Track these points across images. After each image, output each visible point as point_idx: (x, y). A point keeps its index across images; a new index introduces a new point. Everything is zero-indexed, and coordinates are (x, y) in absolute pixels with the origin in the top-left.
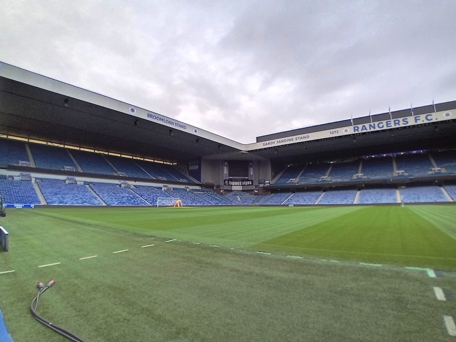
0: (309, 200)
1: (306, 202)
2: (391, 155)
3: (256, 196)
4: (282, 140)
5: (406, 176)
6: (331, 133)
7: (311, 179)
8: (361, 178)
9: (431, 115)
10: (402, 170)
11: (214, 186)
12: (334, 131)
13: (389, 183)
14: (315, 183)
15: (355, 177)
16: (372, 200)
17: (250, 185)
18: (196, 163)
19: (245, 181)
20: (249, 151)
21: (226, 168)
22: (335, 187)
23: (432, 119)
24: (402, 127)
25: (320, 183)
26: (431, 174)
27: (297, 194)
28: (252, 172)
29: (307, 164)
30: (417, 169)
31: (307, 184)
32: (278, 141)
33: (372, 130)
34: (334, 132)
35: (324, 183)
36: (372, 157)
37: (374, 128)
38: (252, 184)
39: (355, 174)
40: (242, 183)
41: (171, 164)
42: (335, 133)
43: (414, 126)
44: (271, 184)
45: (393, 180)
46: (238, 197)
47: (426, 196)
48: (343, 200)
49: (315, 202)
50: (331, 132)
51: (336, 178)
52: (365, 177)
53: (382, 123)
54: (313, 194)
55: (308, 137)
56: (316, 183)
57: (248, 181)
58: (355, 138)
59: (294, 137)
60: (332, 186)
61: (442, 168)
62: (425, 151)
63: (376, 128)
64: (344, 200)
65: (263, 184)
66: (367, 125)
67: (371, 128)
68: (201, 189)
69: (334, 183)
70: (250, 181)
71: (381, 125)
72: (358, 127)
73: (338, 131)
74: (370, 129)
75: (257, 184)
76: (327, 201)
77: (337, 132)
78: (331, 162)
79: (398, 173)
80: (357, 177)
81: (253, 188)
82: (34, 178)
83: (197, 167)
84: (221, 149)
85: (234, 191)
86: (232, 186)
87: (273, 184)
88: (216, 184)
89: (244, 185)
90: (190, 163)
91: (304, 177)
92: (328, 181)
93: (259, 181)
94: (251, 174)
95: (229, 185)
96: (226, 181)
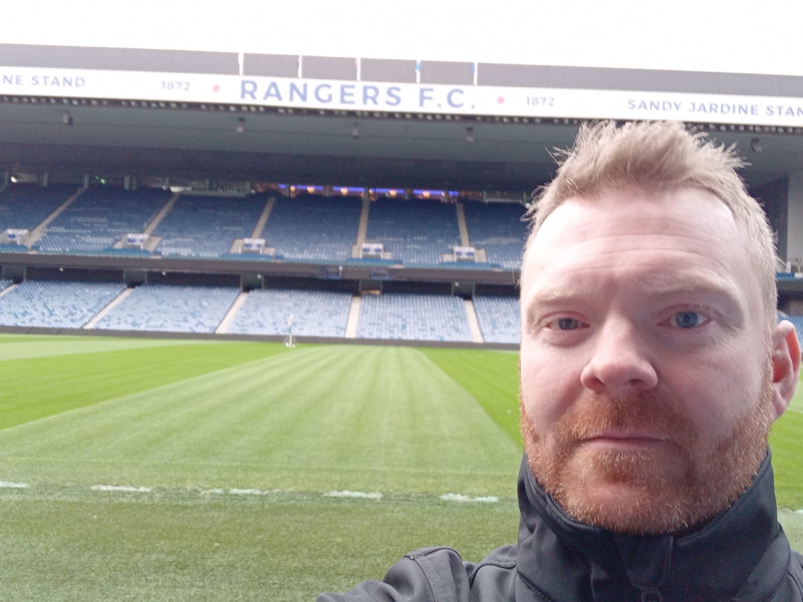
0: (66, 312)
1: (53, 318)
2: (361, 191)
5: (384, 261)
6: (167, 84)
7: (89, 239)
8: (256, 254)
9: (461, 92)
10: (381, 242)
12: (177, 83)
13: (334, 277)
14: (97, 255)
15: (238, 247)
16: (274, 323)
22: (168, 274)
23: (460, 105)
24: (382, 113)
25: (117, 256)
26: (448, 263)
27: (26, 288)
29: (86, 181)
30: (419, 243)
31: (70, 254)
33: (298, 103)
34: (176, 86)
35: (131, 256)
36: (307, 191)
37: (304, 97)
39: (242, 238)
42: (180, 88)
43: (415, 116)
45: (345, 267)
47: (424, 324)
48: (185, 320)
49: (86, 320)
50: (163, 83)
51: (176, 245)
52: (271, 251)
53: (329, 87)
54: (87, 291)
56: (103, 255)
58: (242, 120)
59: (27, 72)
60: (157, 270)
61: (478, 247)
62: (451, 193)
63: (309, 99)
64: (190, 318)
67: (295, 95)
69: (166, 261)
71: (324, 94)
72: (255, 85)
73: (188, 83)
74: (291, 99)
76: (130, 320)
77: (184, 86)
78: (175, 189)
79: (366, 250)
80: (246, 248)
91: (62, 230)
92: (147, 252)
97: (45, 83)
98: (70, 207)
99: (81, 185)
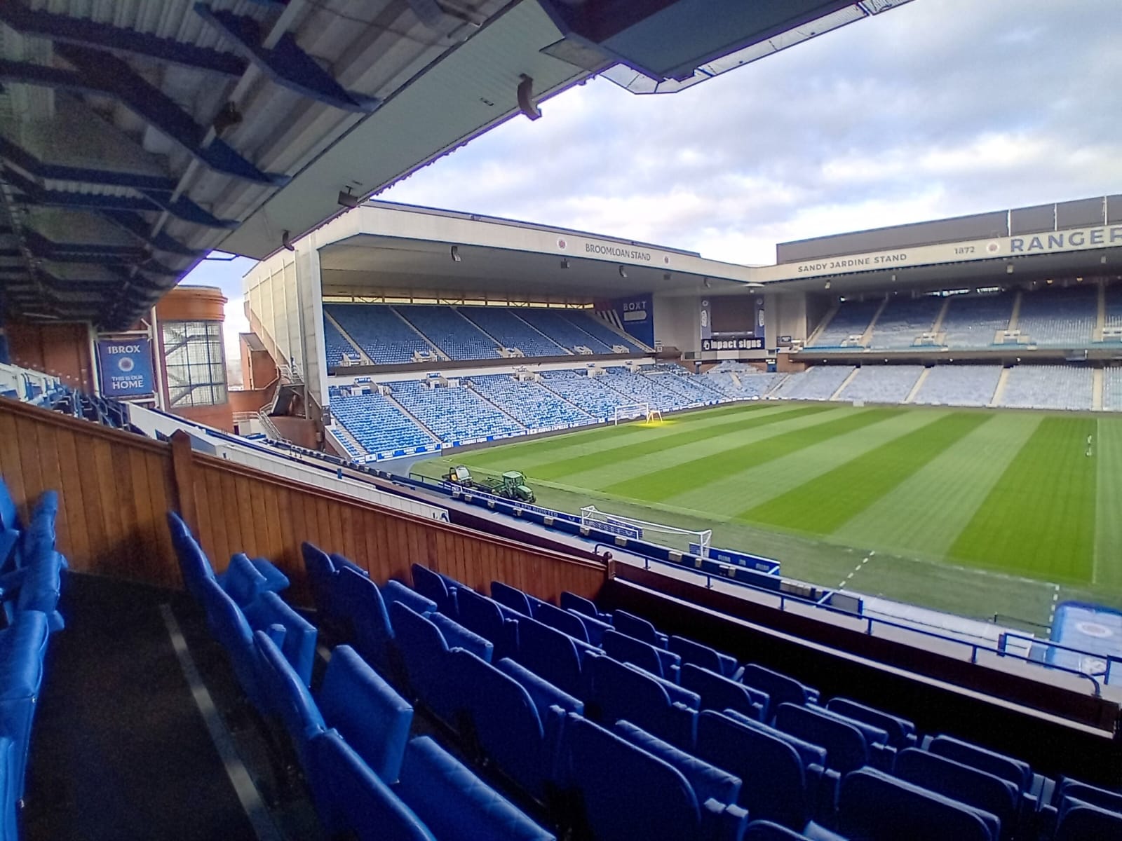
2: (1096, 280)
3: (773, 374)
4: (843, 262)
6: (958, 251)
7: (898, 338)
8: (1014, 342)
10: (1118, 325)
12: (965, 248)
13: (1081, 358)
14: (908, 351)
15: (1000, 337)
16: (1034, 395)
17: (757, 348)
18: (641, 305)
19: (745, 340)
20: (763, 283)
21: (706, 314)
22: (954, 359)
25: (919, 350)
28: (763, 319)
29: (887, 296)
31: (890, 351)
32: (833, 264)
33: (1056, 249)
34: (965, 251)
35: (929, 349)
37: (1060, 244)
38: (763, 347)
39: (1002, 330)
40: (738, 345)
41: (581, 307)
42: (967, 252)
44: (806, 348)
45: (1090, 350)
46: (734, 378)
49: (907, 394)
50: (956, 250)
51: (956, 338)
52: (1025, 339)
53: (1081, 234)
55: (903, 257)
56: (912, 350)
57: (753, 339)
58: (1010, 264)
59: (872, 257)
60: (946, 357)
63: (1064, 245)
64: (973, 390)
65: (789, 348)
66: (1044, 238)
67: (1053, 243)
68: (654, 362)
69: (952, 352)
70: (756, 339)
71: (1077, 239)
72: (1021, 241)
74: (1050, 247)
75: (775, 348)
76: (935, 393)
77: (970, 250)
78: (945, 293)
79: (1105, 333)
80: (1006, 337)
81: (763, 354)
82: (381, 384)
83: (643, 315)
84: (709, 285)
85: (721, 363)
86: (718, 352)
87: (810, 346)
88: (684, 349)
89: (743, 349)
90: (625, 306)
91: (880, 333)
92: (938, 346)
93: (777, 340)
94: (761, 325)
95: (711, 350)
96: (706, 343)
97: (883, 261)
98: (881, 315)
99: (885, 298)
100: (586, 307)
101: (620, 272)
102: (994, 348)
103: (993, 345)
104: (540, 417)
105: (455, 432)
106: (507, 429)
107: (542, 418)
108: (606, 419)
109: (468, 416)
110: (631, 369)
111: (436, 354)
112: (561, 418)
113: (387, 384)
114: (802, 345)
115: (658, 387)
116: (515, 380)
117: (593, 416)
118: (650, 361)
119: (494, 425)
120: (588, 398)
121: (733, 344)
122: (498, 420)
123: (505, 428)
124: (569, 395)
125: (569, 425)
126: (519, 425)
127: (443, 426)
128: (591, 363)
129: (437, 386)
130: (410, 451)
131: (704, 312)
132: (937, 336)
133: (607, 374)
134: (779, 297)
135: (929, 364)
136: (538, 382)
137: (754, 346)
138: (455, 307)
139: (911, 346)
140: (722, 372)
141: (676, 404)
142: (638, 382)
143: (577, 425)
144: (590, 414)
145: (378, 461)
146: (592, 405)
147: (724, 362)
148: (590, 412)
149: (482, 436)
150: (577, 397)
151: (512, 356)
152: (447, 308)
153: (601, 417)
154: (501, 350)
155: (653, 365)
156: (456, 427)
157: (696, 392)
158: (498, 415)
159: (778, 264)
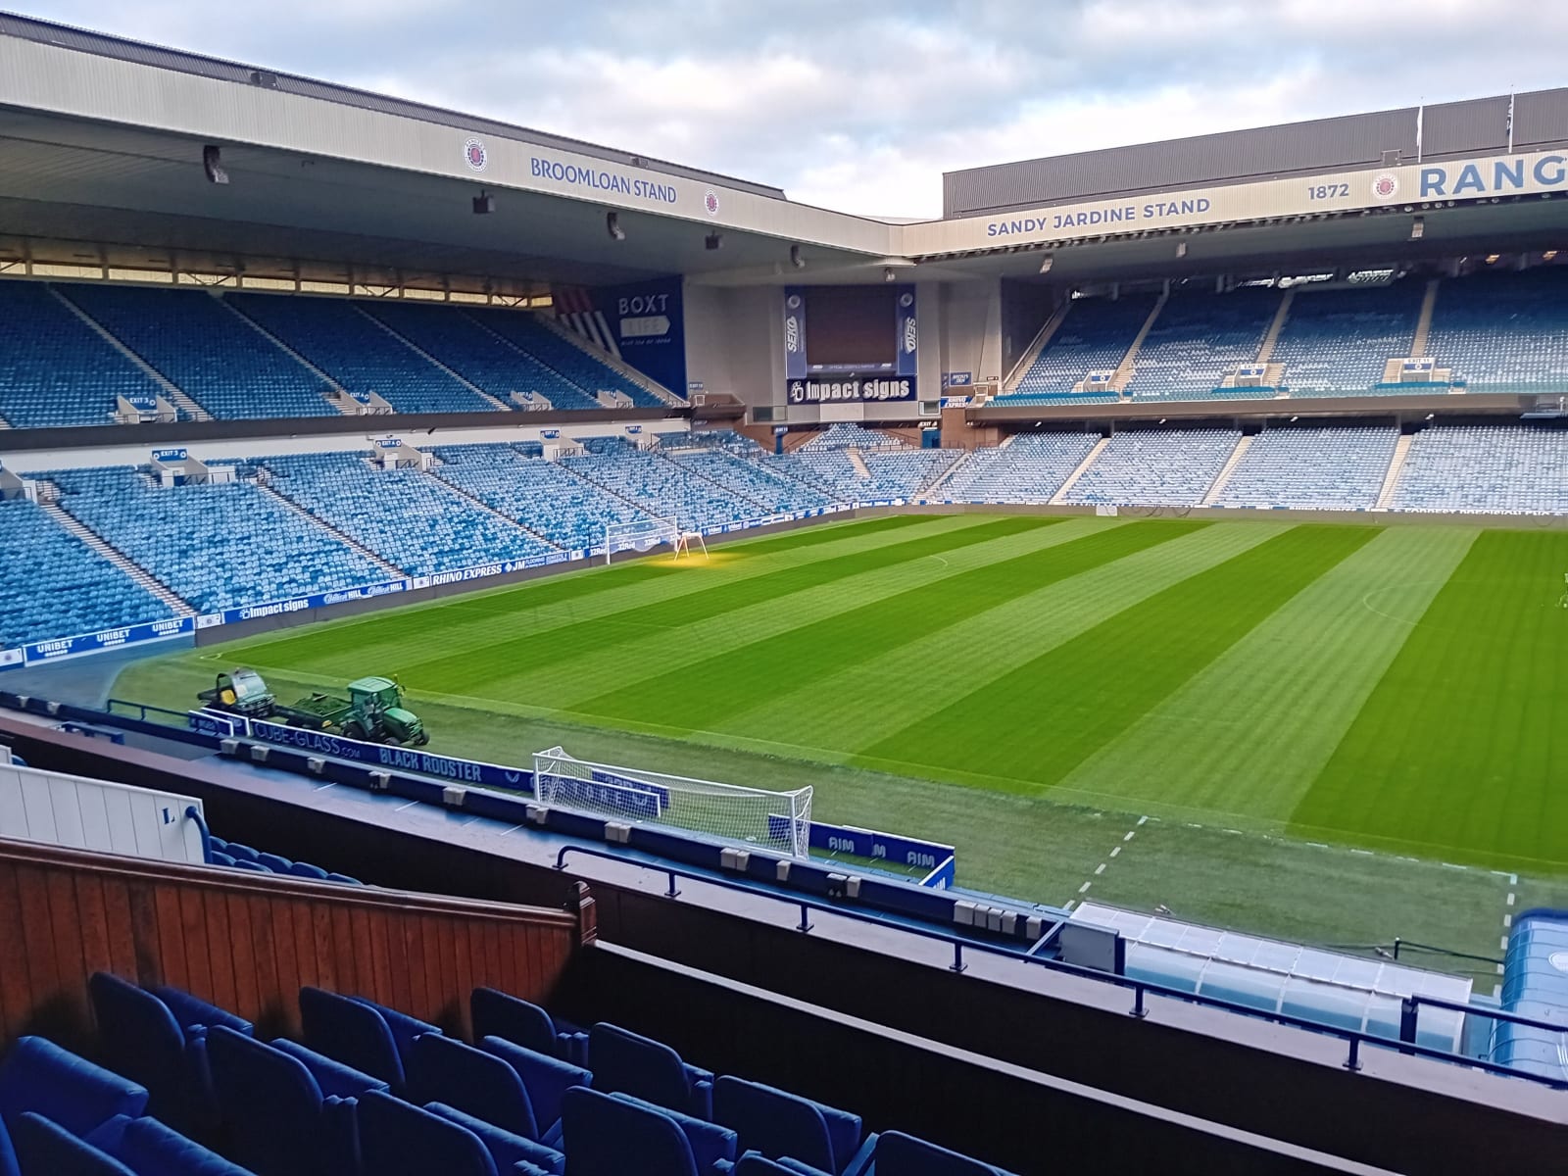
0: (1179, 478)
1: (1166, 487)
3: (933, 452)
4: (1079, 215)
6: (1314, 191)
8: (1422, 381)
11: (743, 410)
12: (1330, 187)
15: (1394, 371)
17: (898, 399)
18: (658, 303)
19: (876, 382)
20: (917, 259)
21: (795, 323)
22: (1301, 418)
27: (1120, 442)
28: (913, 337)
32: (1059, 218)
33: (1509, 189)
34: (1328, 192)
35: (1250, 397)
37: (1517, 180)
38: (912, 396)
39: (1398, 356)
40: (861, 391)
41: (524, 303)
42: (1332, 194)
44: (1001, 398)
46: (855, 460)
49: (1206, 489)
50: (1312, 189)
51: (1305, 375)
52: (1444, 375)
53: (1559, 160)
54: (1196, 444)
55: (1203, 205)
57: (894, 380)
59: (1139, 202)
60: (1283, 415)
63: (1525, 181)
65: (965, 397)
66: (1486, 166)
67: (1504, 178)
68: (689, 428)
69: (1296, 401)
70: (900, 379)
71: (1550, 171)
72: (1442, 174)
73: (1346, 186)
74: (1498, 186)
75: (937, 397)
76: (1260, 486)
77: (1339, 190)
78: (1285, 282)
80: (1406, 372)
81: (913, 411)
82: (32, 476)
83: (661, 326)
84: (802, 264)
85: (827, 429)
86: (821, 405)
87: (1011, 393)
88: (750, 403)
89: (871, 399)
90: (623, 302)
91: (1153, 363)
92: (1269, 389)
93: (943, 383)
94: (910, 349)
95: (805, 402)
96: (797, 388)
97: (1161, 215)
98: (1152, 329)
99: (1161, 293)
100: (537, 302)
101: (610, 227)
102: (1381, 394)
103: (1381, 386)
104: (436, 550)
105: (228, 588)
106: (357, 580)
107: (441, 552)
108: (587, 552)
109: (262, 550)
110: (640, 442)
111: (173, 402)
112: (486, 551)
113: (49, 477)
114: (992, 391)
115: (697, 481)
116: (374, 467)
117: (557, 545)
118: (679, 425)
119: (326, 570)
120: (546, 507)
121: (852, 390)
122: (337, 558)
123: (352, 577)
124: (503, 499)
125: (504, 565)
126: (385, 568)
127: (197, 575)
128: (549, 429)
129: (179, 481)
130: (113, 639)
131: (793, 319)
132: (1269, 369)
133: (587, 453)
134: (946, 291)
135: (1251, 428)
136: (428, 471)
137: (895, 393)
138: (220, 293)
139: (1214, 391)
140: (829, 450)
141: (736, 517)
142: (654, 471)
143: (521, 566)
144: (550, 541)
145: (28, 665)
146: (554, 522)
147: (835, 428)
148: (550, 538)
149: (298, 597)
150: (522, 504)
151: (364, 412)
152: (199, 294)
153: (575, 548)
154: (338, 396)
155: (686, 434)
156: (231, 578)
157: (777, 492)
158: (334, 547)
159: (945, 219)
